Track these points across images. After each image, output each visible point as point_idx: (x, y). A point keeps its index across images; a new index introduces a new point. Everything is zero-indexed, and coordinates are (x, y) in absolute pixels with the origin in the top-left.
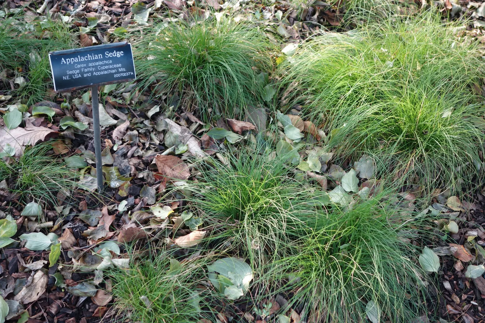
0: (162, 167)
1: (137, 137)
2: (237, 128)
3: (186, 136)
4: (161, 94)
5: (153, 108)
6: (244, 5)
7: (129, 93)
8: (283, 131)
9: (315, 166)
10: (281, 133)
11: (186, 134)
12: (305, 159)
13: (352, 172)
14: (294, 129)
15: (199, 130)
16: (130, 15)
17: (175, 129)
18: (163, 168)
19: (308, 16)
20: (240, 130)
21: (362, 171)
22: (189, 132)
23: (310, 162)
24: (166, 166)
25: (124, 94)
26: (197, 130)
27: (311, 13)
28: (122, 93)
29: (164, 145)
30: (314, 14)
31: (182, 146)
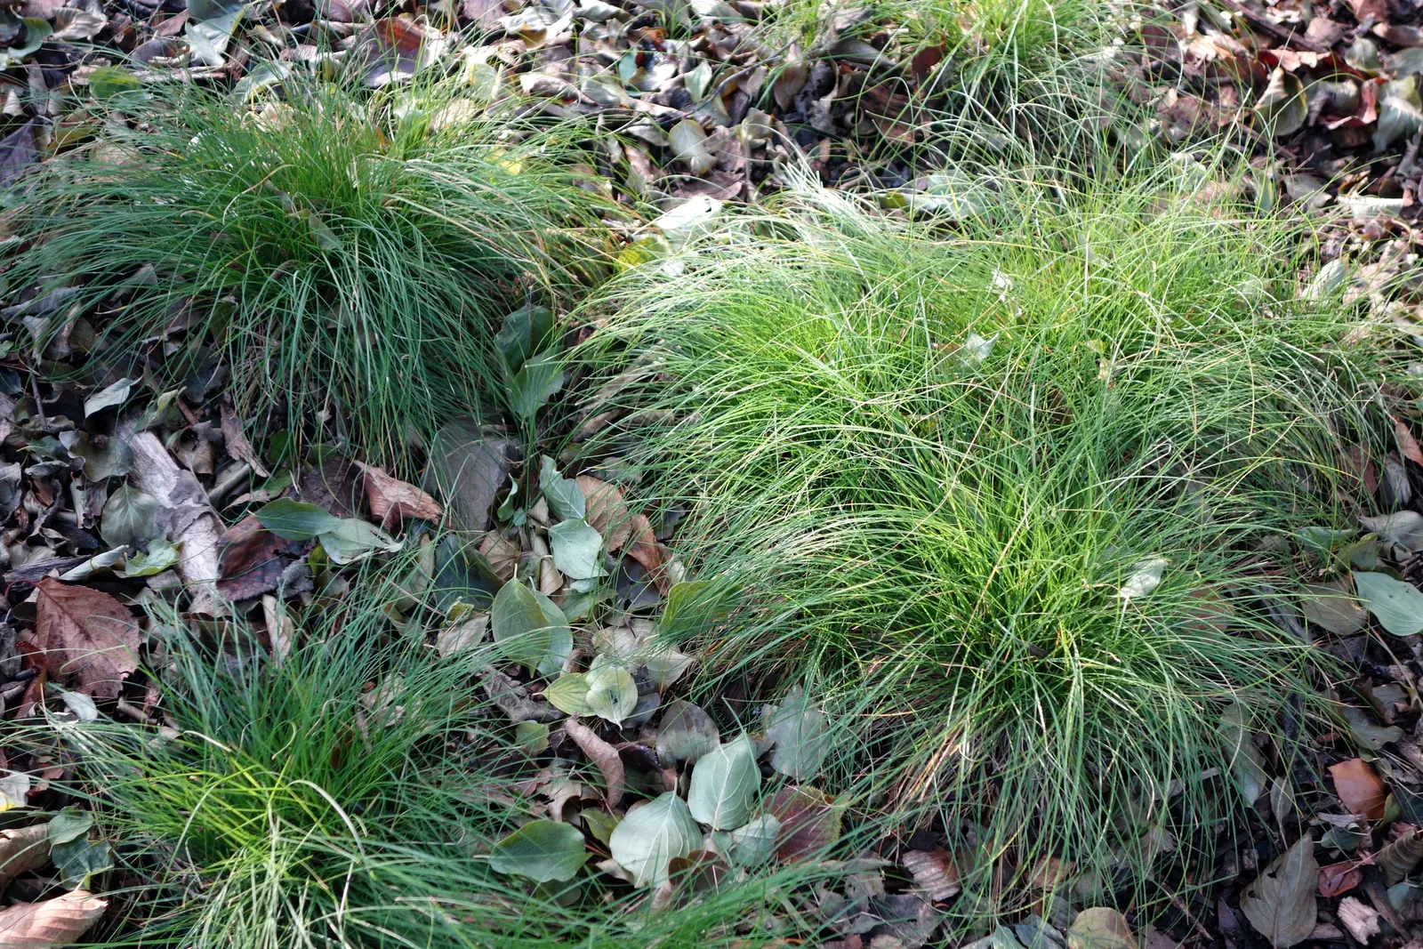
0: (57, 620)
1: (16, 489)
2: (381, 508)
3: (186, 511)
4: (164, 336)
5: (112, 387)
6: (588, 26)
7: (46, 320)
8: (546, 538)
9: (612, 697)
10: (538, 544)
11: (190, 502)
12: (583, 663)
13: (742, 746)
14: (588, 538)
15: (243, 493)
16: (176, 23)
17: (160, 478)
18: (60, 625)
19: (806, 94)
20: (386, 516)
21: (783, 744)
22: (200, 497)
23: (596, 682)
24: (67, 619)
25: (28, 319)
26: (236, 492)
27: (815, 83)
28: (22, 316)
29: (95, 533)
30: (824, 90)
31: (160, 545)
